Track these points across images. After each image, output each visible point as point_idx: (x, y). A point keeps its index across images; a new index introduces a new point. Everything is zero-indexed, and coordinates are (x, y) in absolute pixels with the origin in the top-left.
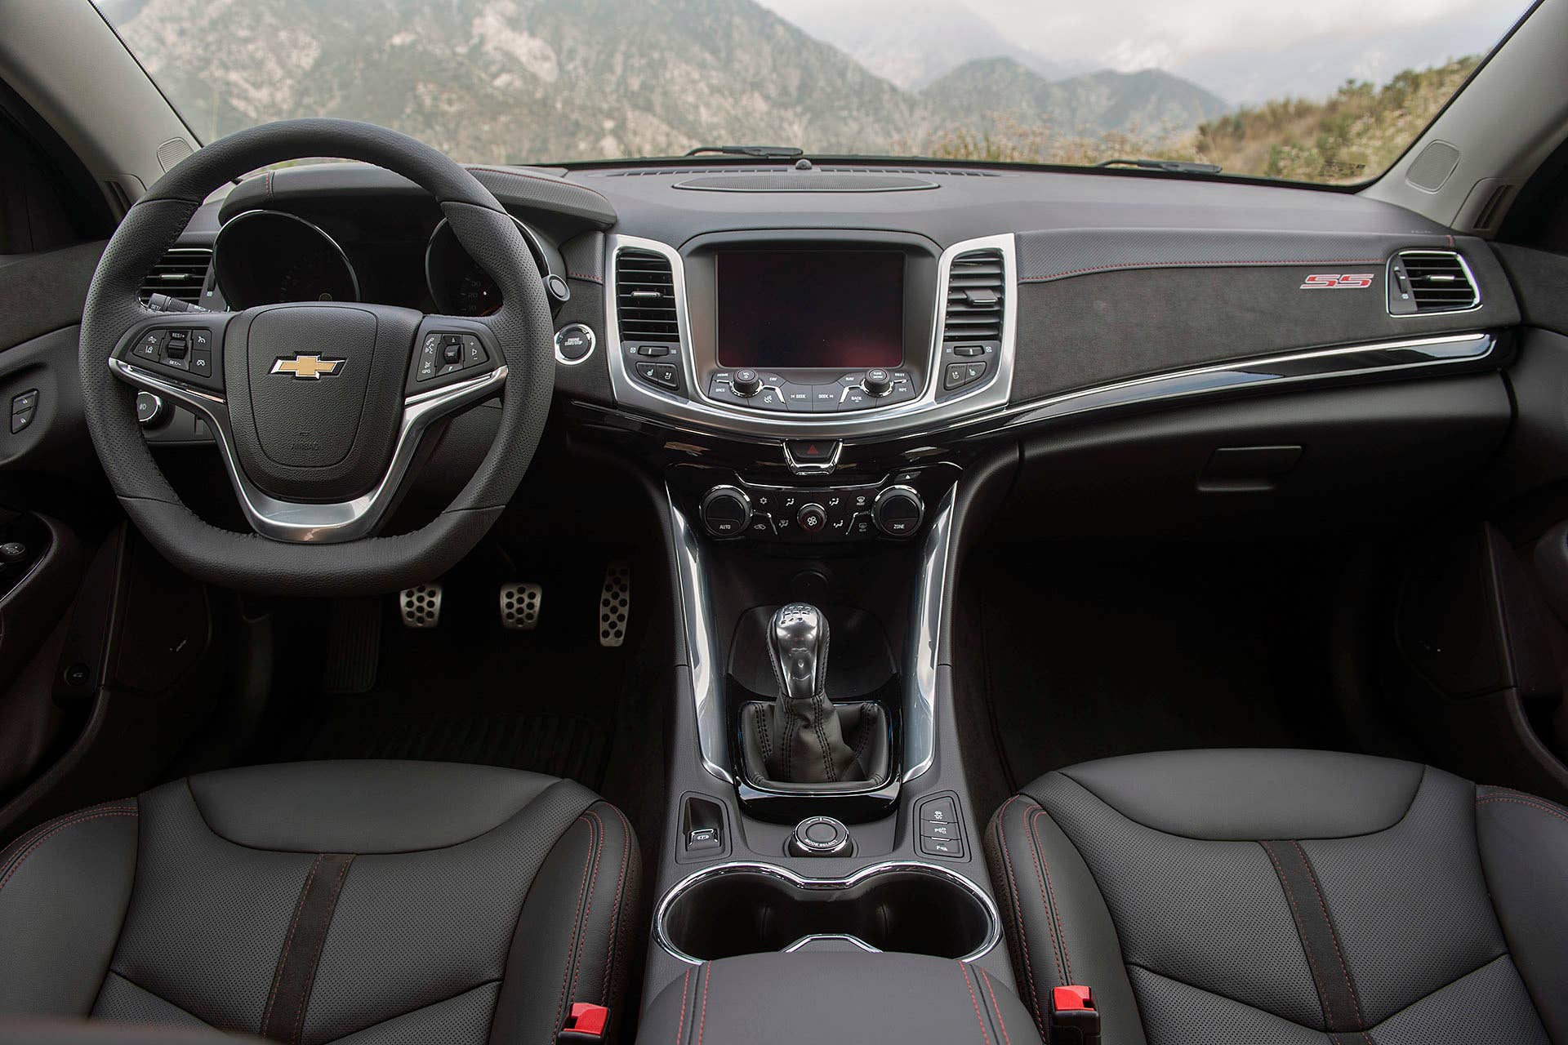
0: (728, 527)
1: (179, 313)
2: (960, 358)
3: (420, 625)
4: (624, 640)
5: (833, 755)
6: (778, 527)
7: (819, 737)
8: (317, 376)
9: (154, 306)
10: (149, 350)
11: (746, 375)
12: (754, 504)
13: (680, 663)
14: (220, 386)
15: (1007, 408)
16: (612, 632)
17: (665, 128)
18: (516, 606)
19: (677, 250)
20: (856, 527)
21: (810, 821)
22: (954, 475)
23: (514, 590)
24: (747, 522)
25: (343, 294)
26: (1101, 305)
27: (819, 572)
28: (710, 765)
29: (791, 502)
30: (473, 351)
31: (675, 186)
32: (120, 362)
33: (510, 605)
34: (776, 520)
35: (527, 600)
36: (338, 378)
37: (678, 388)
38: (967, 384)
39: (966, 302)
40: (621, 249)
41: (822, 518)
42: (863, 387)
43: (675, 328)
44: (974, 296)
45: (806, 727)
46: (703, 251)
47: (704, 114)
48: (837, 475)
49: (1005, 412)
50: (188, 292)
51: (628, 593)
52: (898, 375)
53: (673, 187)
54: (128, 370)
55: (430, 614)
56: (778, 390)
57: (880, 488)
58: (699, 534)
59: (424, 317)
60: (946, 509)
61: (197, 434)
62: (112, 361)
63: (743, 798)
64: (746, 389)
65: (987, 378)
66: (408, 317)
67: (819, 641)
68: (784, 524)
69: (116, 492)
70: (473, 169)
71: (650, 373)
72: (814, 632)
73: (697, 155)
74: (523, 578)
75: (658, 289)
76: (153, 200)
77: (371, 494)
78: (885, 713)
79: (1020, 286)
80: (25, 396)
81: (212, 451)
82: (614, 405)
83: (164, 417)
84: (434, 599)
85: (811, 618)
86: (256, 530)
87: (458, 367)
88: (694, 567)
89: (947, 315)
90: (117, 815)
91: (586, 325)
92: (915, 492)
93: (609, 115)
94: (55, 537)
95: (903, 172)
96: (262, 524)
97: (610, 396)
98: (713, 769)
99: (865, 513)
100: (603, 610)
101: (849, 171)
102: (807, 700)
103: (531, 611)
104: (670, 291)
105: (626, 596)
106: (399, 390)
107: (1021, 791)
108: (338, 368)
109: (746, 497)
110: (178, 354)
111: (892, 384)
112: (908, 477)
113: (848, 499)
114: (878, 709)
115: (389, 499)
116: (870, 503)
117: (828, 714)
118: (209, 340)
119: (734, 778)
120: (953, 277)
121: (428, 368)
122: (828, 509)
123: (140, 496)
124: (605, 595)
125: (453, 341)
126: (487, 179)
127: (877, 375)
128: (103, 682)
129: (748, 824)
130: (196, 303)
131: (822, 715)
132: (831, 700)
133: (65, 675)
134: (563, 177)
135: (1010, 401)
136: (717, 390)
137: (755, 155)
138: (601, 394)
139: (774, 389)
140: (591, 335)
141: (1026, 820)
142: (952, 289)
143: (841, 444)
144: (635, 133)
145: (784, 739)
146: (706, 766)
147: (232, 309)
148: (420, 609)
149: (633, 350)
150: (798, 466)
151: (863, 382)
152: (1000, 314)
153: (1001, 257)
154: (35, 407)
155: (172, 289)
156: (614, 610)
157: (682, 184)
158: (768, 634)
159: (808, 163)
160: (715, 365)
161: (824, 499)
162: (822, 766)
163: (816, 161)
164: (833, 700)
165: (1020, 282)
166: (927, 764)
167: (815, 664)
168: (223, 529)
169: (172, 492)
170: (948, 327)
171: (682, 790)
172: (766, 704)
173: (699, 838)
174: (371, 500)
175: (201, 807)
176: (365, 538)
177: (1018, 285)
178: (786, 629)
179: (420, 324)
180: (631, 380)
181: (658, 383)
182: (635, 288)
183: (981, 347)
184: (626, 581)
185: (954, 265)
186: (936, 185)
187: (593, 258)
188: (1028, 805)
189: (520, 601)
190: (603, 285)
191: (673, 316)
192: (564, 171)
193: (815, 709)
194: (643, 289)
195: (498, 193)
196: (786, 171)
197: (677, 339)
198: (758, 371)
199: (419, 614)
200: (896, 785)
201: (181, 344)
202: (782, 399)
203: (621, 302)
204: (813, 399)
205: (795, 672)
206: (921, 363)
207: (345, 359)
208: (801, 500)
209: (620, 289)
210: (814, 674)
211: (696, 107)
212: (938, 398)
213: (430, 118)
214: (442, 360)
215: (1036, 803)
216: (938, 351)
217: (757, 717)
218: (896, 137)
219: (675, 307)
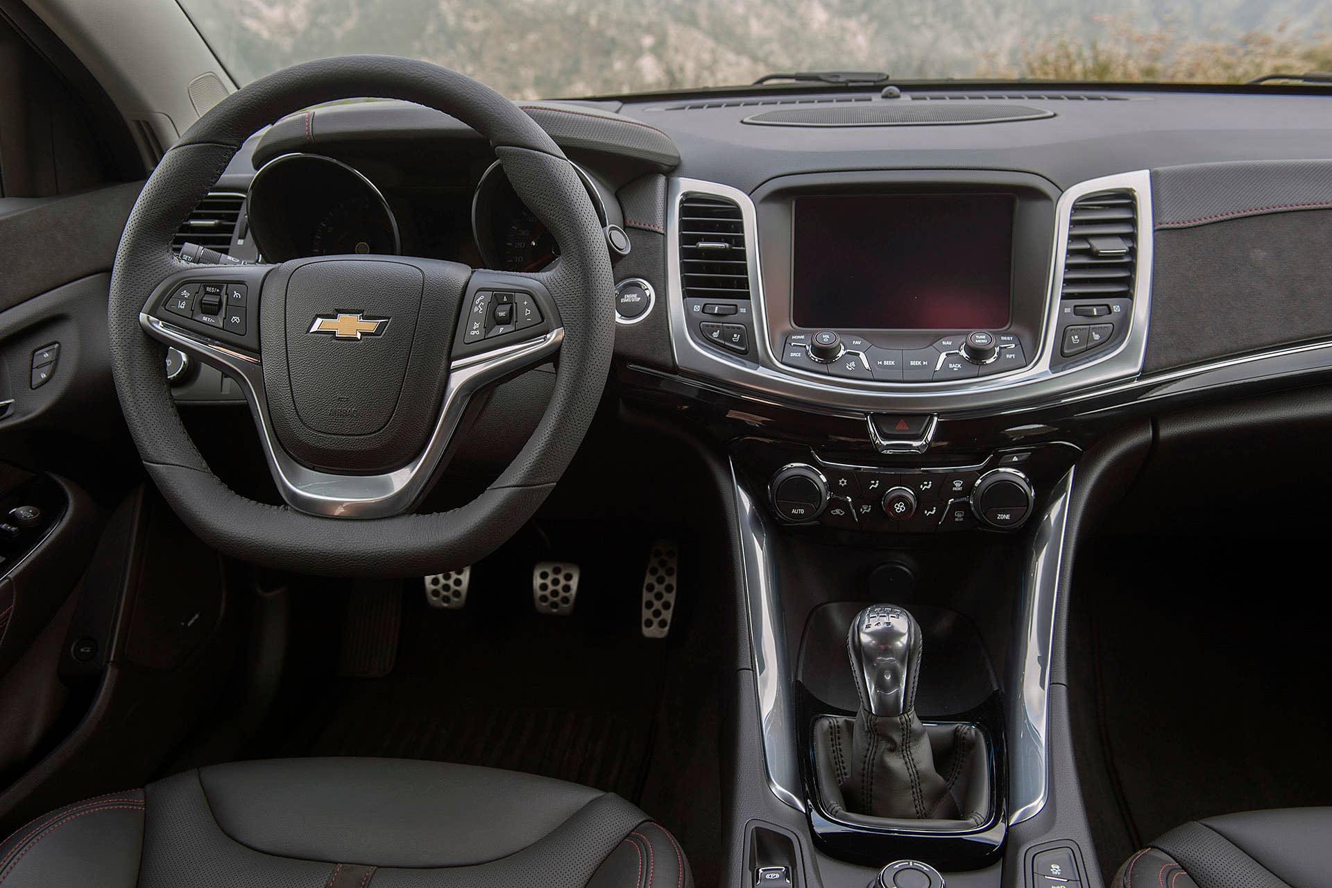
0: (802, 511)
1: (213, 265)
2: (1080, 319)
3: (445, 605)
4: (670, 630)
5: (923, 786)
6: (858, 513)
7: (906, 763)
8: (359, 336)
9: (185, 257)
10: (182, 306)
11: (826, 337)
12: (832, 485)
13: (745, 667)
14: (254, 345)
15: (1139, 379)
16: (656, 621)
17: (710, 43)
18: (551, 588)
19: (749, 195)
20: (951, 515)
21: (898, 865)
22: (1069, 458)
23: (549, 570)
24: (823, 505)
25: (382, 246)
26: (1259, 255)
27: (904, 566)
28: (778, 789)
29: (874, 484)
30: (526, 311)
31: (745, 120)
32: (152, 318)
33: (544, 587)
34: (857, 505)
35: (563, 582)
36: (381, 339)
37: (748, 352)
38: (1090, 350)
39: (1089, 253)
40: (685, 195)
41: (911, 504)
42: (963, 353)
43: (744, 283)
44: (1101, 246)
45: (892, 750)
46: (780, 196)
47: (755, 27)
48: (932, 455)
49: (1136, 384)
50: (219, 241)
51: (675, 576)
52: (1005, 338)
53: (742, 122)
54: (159, 327)
55: (457, 594)
56: (862, 356)
57: (981, 472)
58: (766, 516)
59: (473, 273)
60: (1062, 496)
61: (223, 393)
62: (143, 317)
63: (816, 830)
64: (826, 354)
65: (1116, 342)
66: (455, 273)
67: (909, 650)
68: (866, 509)
69: (142, 457)
70: (526, 108)
71: (715, 335)
72: (904, 640)
73: (766, 83)
74: (558, 556)
75: (726, 239)
76: (190, 144)
77: (411, 465)
78: (985, 737)
79: (1156, 233)
80: (46, 349)
81: (243, 412)
82: (675, 369)
83: (190, 374)
84: (461, 577)
85: (901, 623)
86: (288, 503)
87: (510, 328)
88: (760, 554)
89: (1066, 268)
90: (123, 808)
91: (642, 278)
92: (1023, 476)
93: (648, 29)
94: (71, 501)
95: (1010, 98)
96: (294, 496)
97: (671, 360)
98: (781, 793)
99: (962, 499)
100: (646, 596)
101: (944, 98)
102: (894, 719)
103: (567, 594)
104: (741, 241)
105: (672, 581)
106: (445, 352)
107: (1153, 843)
108: (381, 328)
109: (822, 477)
110: (212, 310)
111: (997, 349)
112: (1015, 459)
113: (943, 484)
114: (976, 733)
115: (430, 472)
116: (968, 488)
117: (917, 736)
118: (245, 295)
119: (806, 805)
120: (1074, 223)
121: (476, 330)
122: (918, 494)
123: (168, 462)
124: (649, 579)
125: (505, 299)
126: (543, 119)
127: (980, 339)
128: (112, 659)
129: (826, 865)
130: (226, 252)
131: (911, 737)
132: (920, 718)
133: (72, 649)
134: (617, 112)
135: (1143, 370)
136: (792, 355)
137: (833, 82)
138: (658, 358)
139: (859, 354)
140: (650, 292)
141: (1161, 881)
142: (1072, 238)
143: (936, 419)
144: (677, 50)
145: (864, 763)
146: (773, 790)
147: (267, 261)
148: (446, 587)
149: (697, 308)
150: (885, 443)
151: (963, 347)
152: (1131, 267)
153: (1133, 198)
154: (55, 362)
155: (203, 237)
156: (659, 596)
157: (752, 119)
158: (850, 639)
159: (896, 90)
160: (789, 325)
161: (914, 483)
162: (909, 797)
163: (905, 87)
164: (923, 719)
165: (1156, 228)
166: (1038, 804)
167: (904, 676)
168: (252, 499)
169: (199, 458)
170: (1067, 282)
171: (746, 819)
172: (841, 720)
173: (768, 876)
174: (412, 470)
175: (212, 804)
176: (403, 514)
177: (1154, 231)
178: (871, 634)
179: (468, 283)
180: (694, 341)
181: (724, 346)
182: (700, 238)
183: (1108, 306)
184: (673, 563)
185: (1076, 209)
186: (1051, 113)
187: (654, 206)
188: (1164, 862)
189: (556, 582)
190: (665, 235)
191: (743, 269)
192: (617, 104)
193: (903, 729)
194: (708, 239)
195: (553, 134)
196: (870, 100)
197: (746, 296)
198: (840, 333)
199: (445, 593)
200: (1001, 826)
201: (215, 299)
202: (867, 366)
203: (684, 253)
204: (904, 367)
205: (880, 685)
206: (1033, 323)
207: (389, 318)
208: (887, 482)
209: (684, 240)
210: (903, 687)
211: (745, 20)
212: (1054, 366)
213: (452, 37)
214: (493, 320)
215: (1174, 861)
216: (1055, 311)
217: (832, 734)
218: (978, 46)
219: (746, 260)
